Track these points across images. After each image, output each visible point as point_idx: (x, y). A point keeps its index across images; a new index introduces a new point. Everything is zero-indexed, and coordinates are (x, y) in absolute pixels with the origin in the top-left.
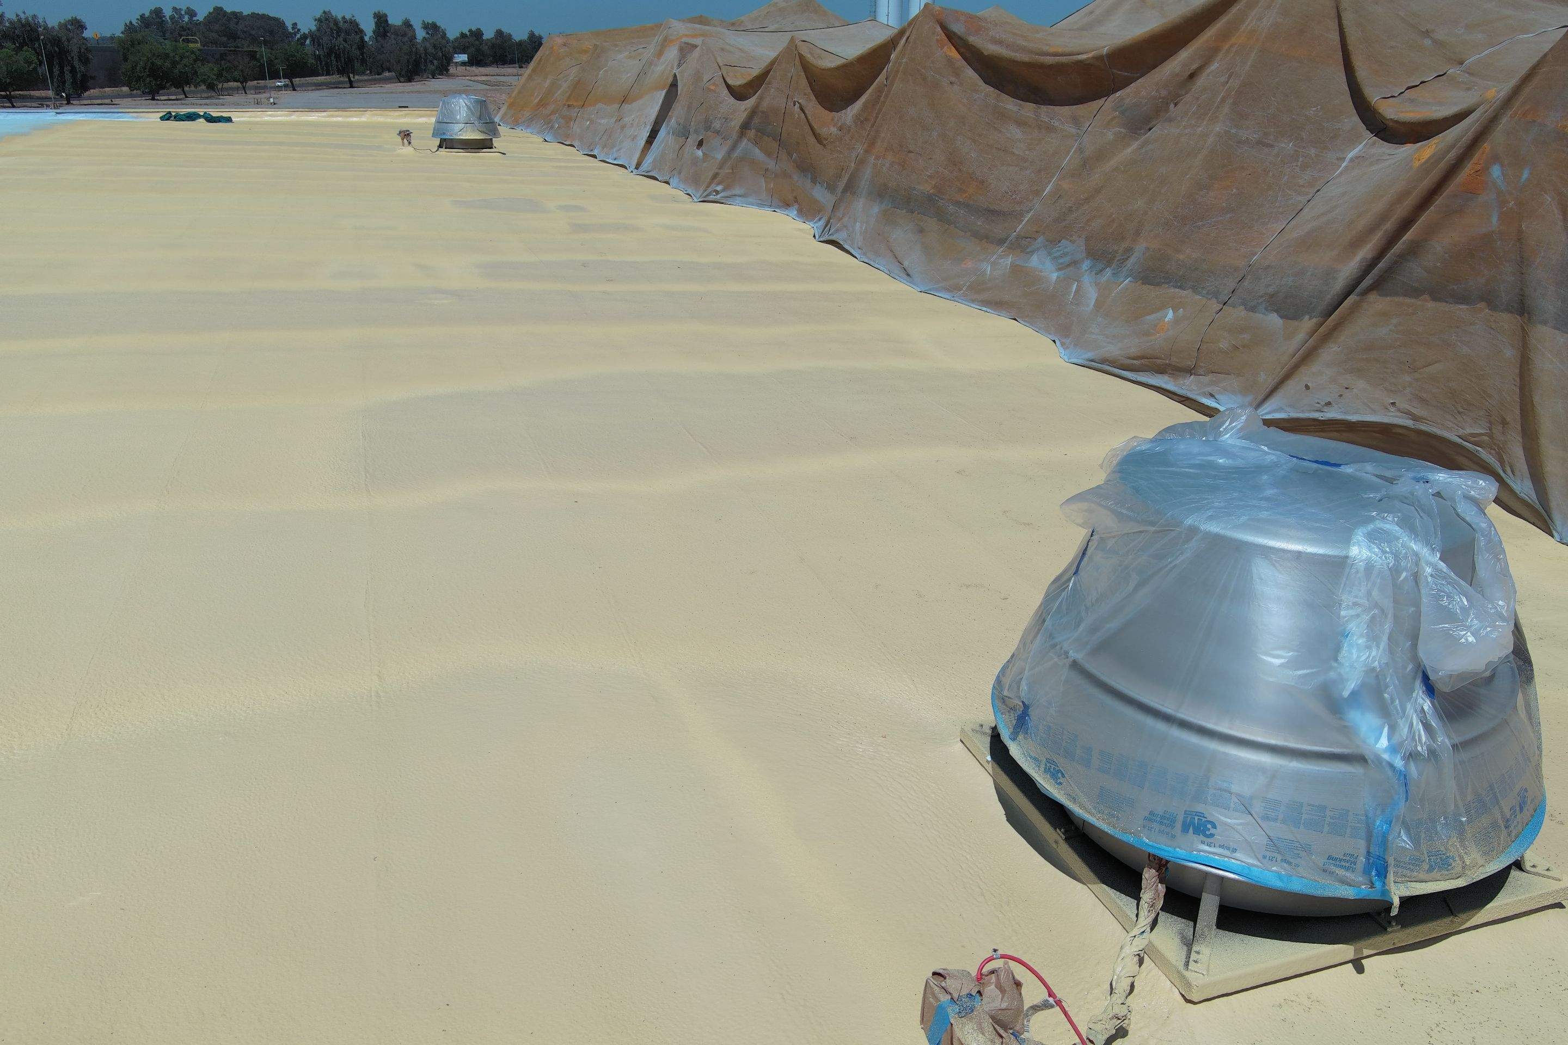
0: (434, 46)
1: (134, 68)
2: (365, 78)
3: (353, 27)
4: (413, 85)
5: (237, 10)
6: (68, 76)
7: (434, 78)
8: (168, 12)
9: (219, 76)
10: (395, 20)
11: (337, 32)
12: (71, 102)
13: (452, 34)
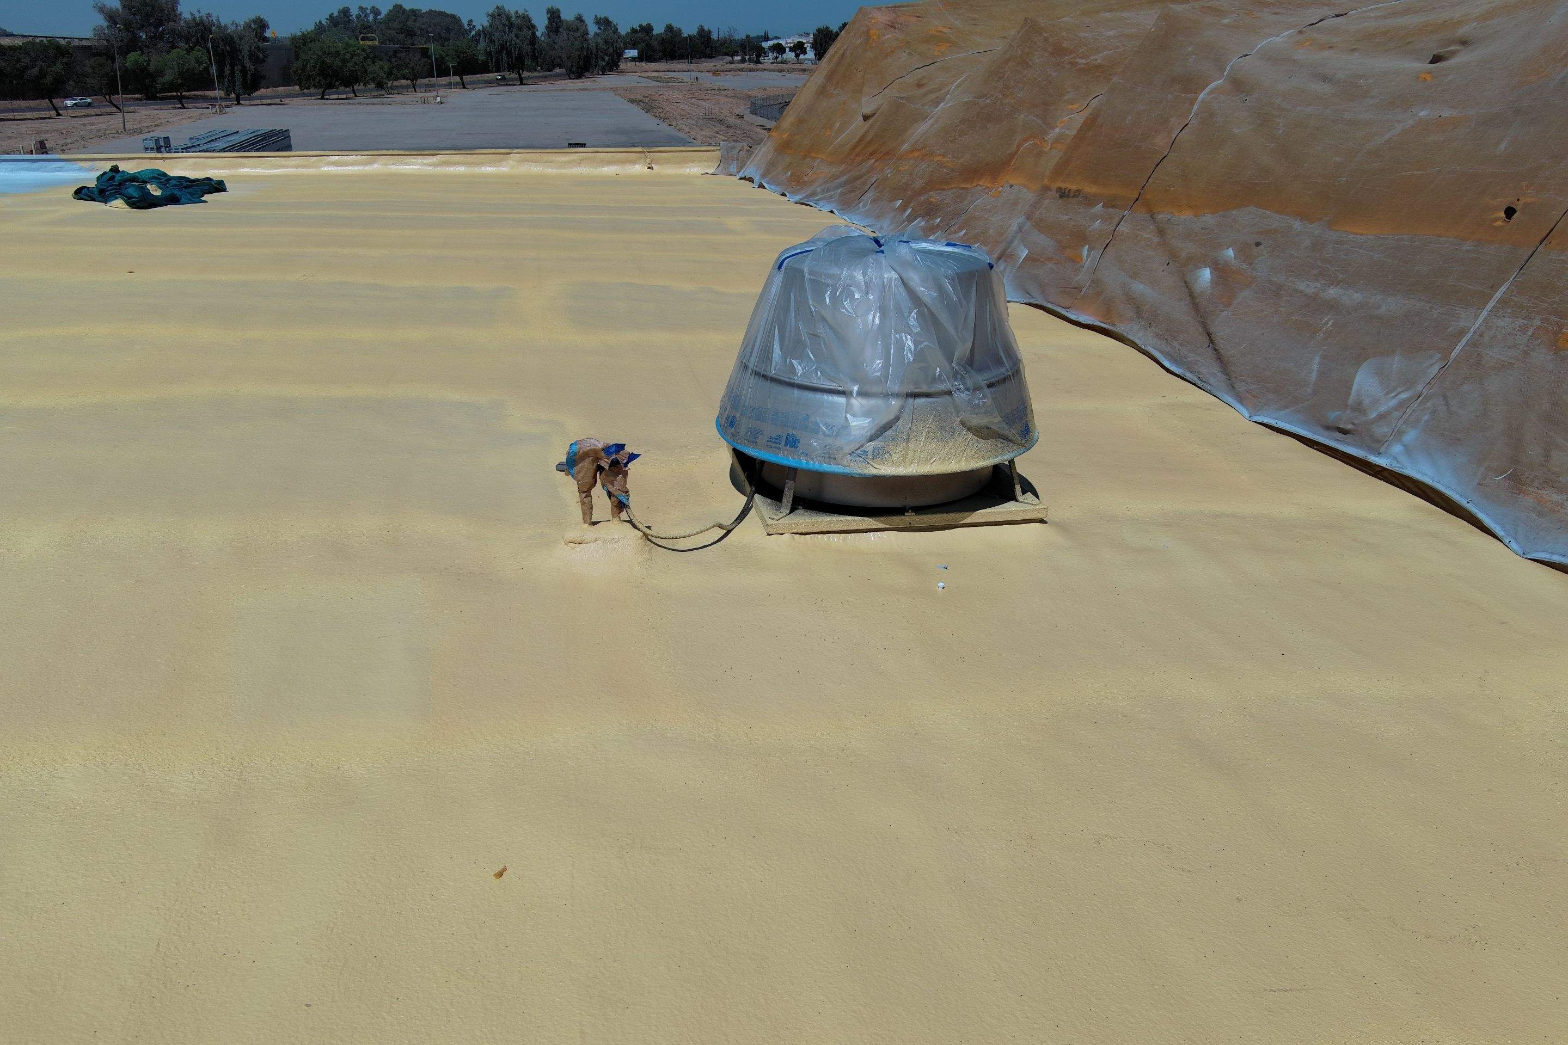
0: (606, 42)
1: (305, 66)
2: (536, 74)
3: (526, 23)
4: (583, 82)
5: (415, 8)
6: (238, 76)
7: (603, 74)
8: (354, 12)
9: (390, 73)
10: (567, 15)
11: (509, 28)
12: (241, 102)
13: (624, 30)
